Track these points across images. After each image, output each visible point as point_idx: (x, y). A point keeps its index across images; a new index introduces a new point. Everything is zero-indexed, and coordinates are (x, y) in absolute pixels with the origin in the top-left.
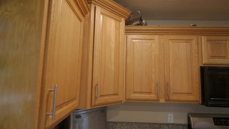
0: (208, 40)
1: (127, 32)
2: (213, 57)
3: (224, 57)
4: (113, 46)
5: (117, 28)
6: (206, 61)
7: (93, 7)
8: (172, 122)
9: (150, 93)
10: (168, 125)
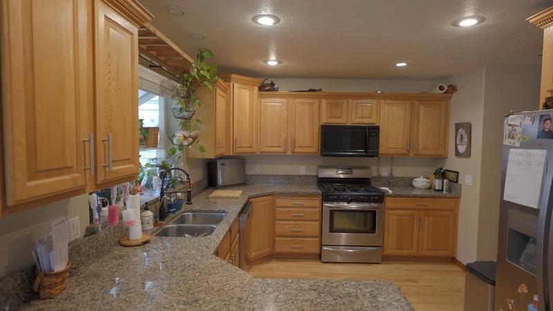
0: (327, 103)
1: (260, 96)
2: (330, 117)
3: (340, 117)
4: (248, 111)
5: (251, 97)
6: (325, 120)
7: (232, 83)
8: (304, 174)
9: (280, 147)
10: (300, 176)
